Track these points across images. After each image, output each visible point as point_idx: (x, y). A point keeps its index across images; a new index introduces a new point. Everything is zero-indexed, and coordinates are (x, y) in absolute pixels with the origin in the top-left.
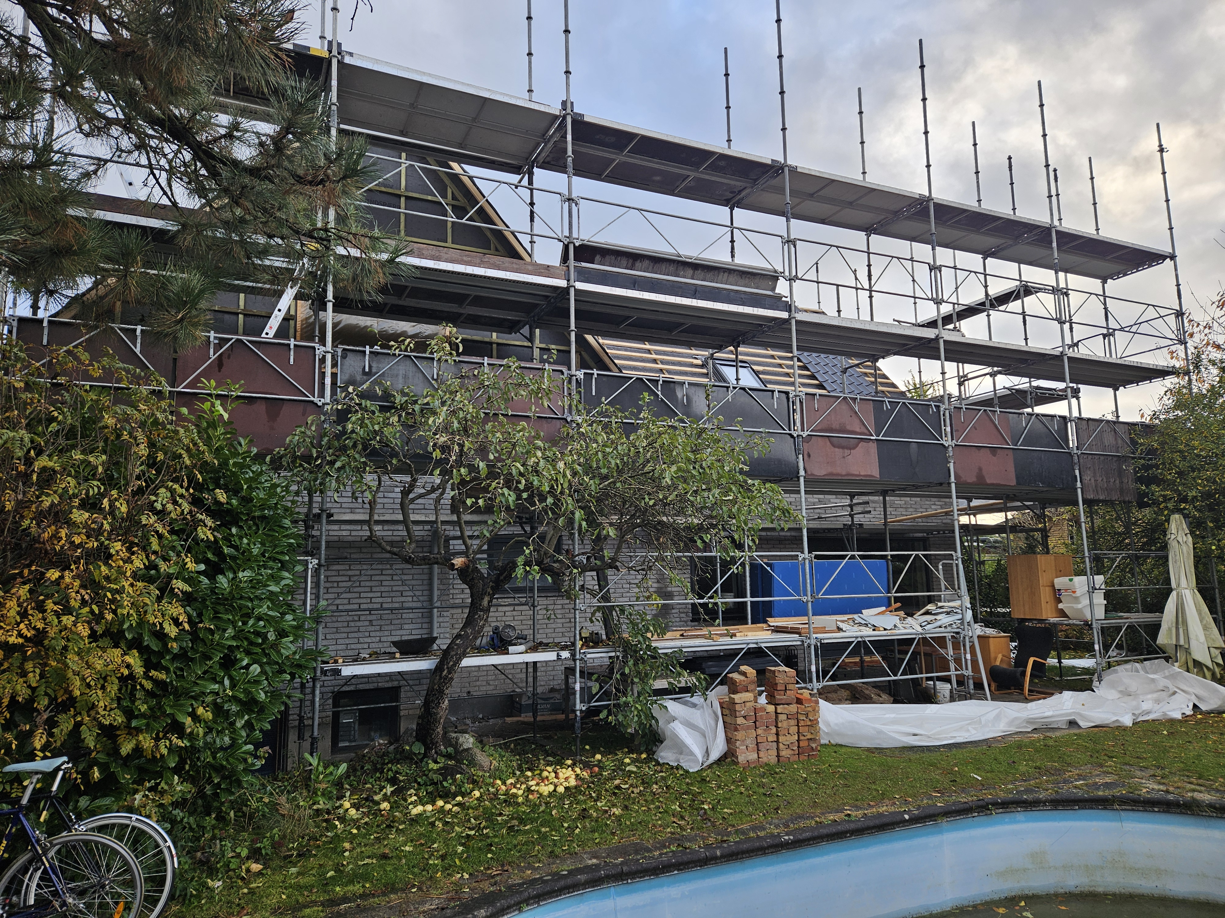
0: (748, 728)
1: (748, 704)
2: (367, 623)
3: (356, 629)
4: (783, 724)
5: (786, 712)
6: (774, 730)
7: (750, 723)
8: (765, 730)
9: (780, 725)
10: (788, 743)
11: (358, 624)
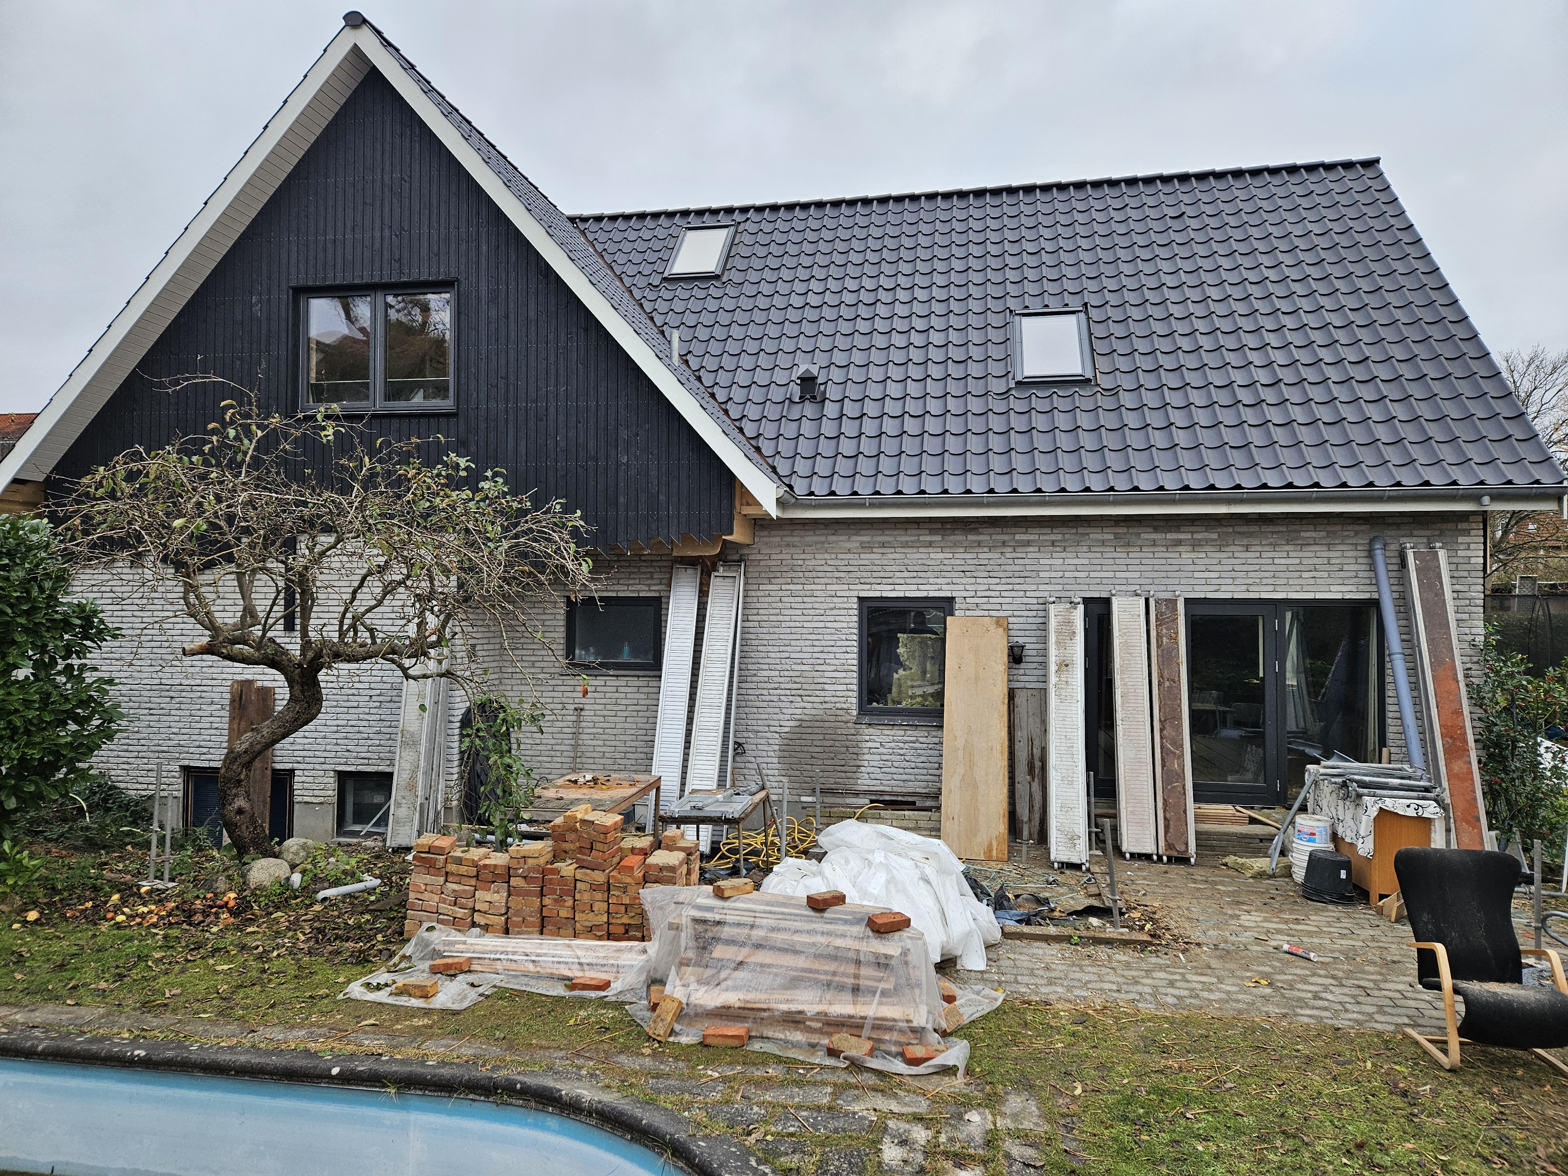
0: (528, 893)
1: (530, 861)
2: (367, 698)
3: (355, 704)
4: (585, 897)
5: (587, 879)
6: (570, 902)
7: (535, 887)
8: (555, 900)
9: (578, 896)
10: (590, 924)
11: (357, 698)
